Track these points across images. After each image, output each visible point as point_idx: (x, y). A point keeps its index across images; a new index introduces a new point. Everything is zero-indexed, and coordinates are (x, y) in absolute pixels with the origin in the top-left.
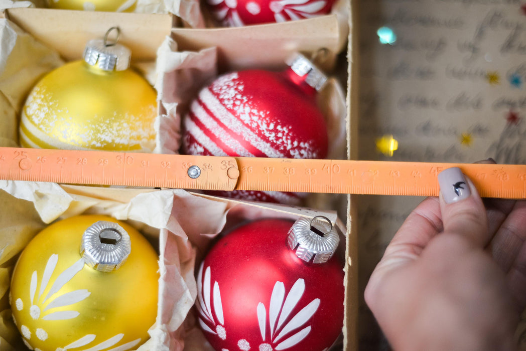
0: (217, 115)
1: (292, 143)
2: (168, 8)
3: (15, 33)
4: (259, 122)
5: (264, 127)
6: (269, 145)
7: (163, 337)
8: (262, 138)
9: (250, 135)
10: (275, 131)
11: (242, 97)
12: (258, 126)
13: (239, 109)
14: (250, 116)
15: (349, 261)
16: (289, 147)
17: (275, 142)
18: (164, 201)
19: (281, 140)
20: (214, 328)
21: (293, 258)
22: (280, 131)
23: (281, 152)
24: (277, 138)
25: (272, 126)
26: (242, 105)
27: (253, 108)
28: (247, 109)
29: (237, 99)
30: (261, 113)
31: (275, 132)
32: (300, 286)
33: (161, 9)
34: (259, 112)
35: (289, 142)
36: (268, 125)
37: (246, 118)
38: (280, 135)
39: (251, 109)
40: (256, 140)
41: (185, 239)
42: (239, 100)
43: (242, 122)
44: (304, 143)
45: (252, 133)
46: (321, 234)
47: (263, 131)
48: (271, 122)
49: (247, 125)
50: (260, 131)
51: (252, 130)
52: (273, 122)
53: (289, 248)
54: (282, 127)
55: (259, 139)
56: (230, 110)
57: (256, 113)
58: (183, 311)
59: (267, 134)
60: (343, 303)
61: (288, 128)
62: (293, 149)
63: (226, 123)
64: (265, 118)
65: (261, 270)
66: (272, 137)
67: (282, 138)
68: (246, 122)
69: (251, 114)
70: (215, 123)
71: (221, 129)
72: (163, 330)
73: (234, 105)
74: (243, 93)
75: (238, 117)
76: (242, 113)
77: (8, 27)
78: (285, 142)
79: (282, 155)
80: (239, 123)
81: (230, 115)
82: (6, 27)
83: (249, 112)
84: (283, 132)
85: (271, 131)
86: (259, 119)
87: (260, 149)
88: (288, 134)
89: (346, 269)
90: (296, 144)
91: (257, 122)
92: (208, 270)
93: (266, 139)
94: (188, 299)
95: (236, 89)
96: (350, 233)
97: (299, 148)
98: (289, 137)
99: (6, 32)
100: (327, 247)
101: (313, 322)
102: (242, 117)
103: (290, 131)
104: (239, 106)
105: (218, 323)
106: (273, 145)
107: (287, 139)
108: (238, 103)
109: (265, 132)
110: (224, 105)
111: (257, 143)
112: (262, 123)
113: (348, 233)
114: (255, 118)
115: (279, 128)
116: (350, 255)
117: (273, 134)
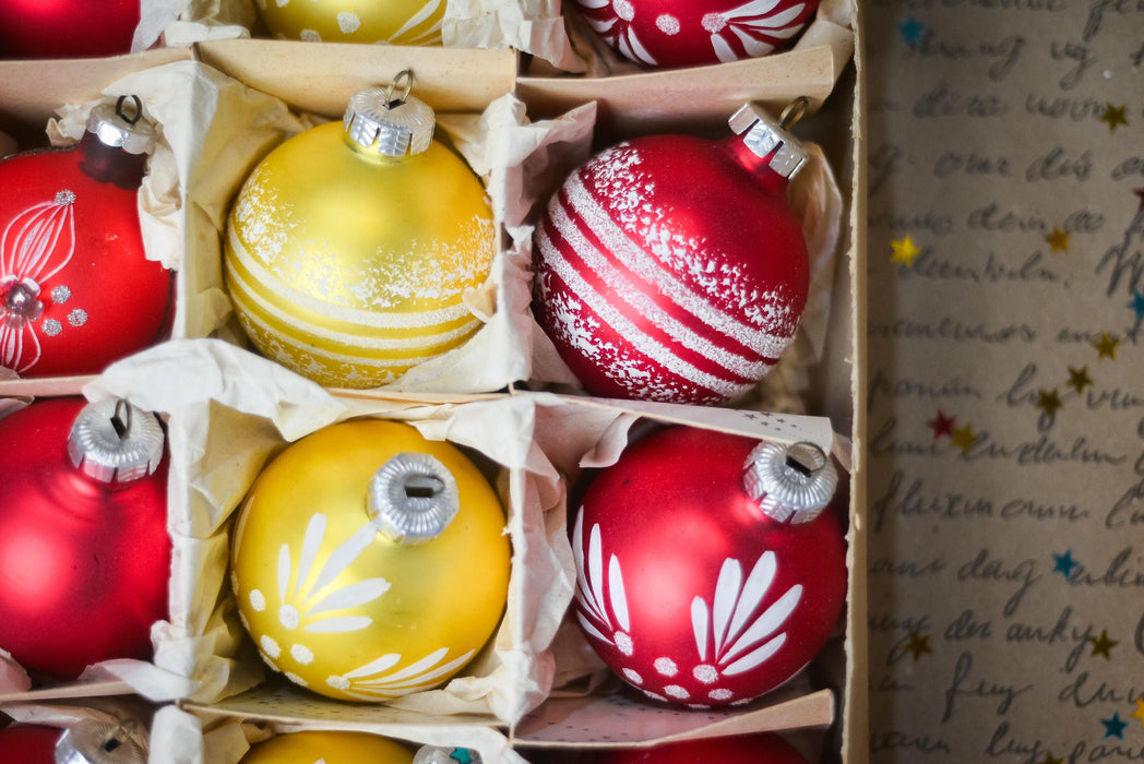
0: (608, 242)
1: (748, 296)
2: (509, 39)
3: (215, 86)
4: (688, 259)
5: (696, 269)
6: (706, 301)
7: (526, 663)
8: (693, 290)
9: (670, 285)
10: (719, 274)
11: (654, 208)
12: (686, 267)
13: (650, 235)
14: (671, 249)
15: (856, 521)
16: (743, 302)
17: (717, 295)
18: (518, 417)
19: (727, 292)
20: (610, 635)
21: (748, 511)
22: (726, 275)
23: (729, 312)
24: (722, 288)
25: (711, 267)
26: (654, 225)
27: (676, 232)
28: (665, 234)
29: (643, 212)
30: (691, 241)
31: (717, 278)
32: (767, 565)
33: (496, 39)
34: (687, 240)
35: (743, 292)
36: (705, 264)
37: (663, 252)
38: (726, 282)
39: (672, 233)
40: (683, 294)
41: (555, 478)
42: (648, 214)
43: (656, 259)
44: (770, 294)
45: (674, 281)
46: (807, 472)
47: (696, 276)
48: (710, 258)
49: (665, 266)
50: (690, 277)
51: (676, 275)
52: (713, 258)
53: (745, 494)
54: (731, 268)
55: (688, 291)
56: (630, 234)
57: (682, 243)
58: (558, 610)
59: (703, 282)
60: (845, 597)
61: (741, 266)
62: (750, 305)
63: (625, 260)
64: (698, 251)
65: (692, 529)
66: (712, 286)
67: (730, 288)
68: (663, 260)
69: (672, 244)
70: (604, 260)
71: (614, 271)
72: (526, 653)
73: (640, 225)
74: (656, 201)
75: (648, 250)
76: (655, 242)
77: (200, 77)
78: (736, 294)
79: (730, 318)
80: (649, 262)
81: (633, 245)
82: (197, 78)
83: (668, 239)
84: (733, 275)
85: (710, 275)
86: (688, 253)
87: (690, 310)
88: (740, 280)
89: (850, 537)
90: (754, 295)
91: (683, 259)
92: (596, 531)
93: (700, 291)
94: (564, 589)
95: (641, 191)
96: (857, 469)
97: (761, 302)
98: (742, 285)
99: (199, 88)
100: (813, 497)
101: (791, 626)
102: (656, 250)
103: (744, 272)
104: (649, 226)
105: (617, 627)
106: (713, 300)
107: (739, 288)
108: (646, 220)
109: (699, 277)
110: (619, 223)
111: (685, 298)
112: (693, 261)
113: (855, 469)
114: (680, 252)
115: (724, 268)
116: (858, 510)
117: (715, 282)
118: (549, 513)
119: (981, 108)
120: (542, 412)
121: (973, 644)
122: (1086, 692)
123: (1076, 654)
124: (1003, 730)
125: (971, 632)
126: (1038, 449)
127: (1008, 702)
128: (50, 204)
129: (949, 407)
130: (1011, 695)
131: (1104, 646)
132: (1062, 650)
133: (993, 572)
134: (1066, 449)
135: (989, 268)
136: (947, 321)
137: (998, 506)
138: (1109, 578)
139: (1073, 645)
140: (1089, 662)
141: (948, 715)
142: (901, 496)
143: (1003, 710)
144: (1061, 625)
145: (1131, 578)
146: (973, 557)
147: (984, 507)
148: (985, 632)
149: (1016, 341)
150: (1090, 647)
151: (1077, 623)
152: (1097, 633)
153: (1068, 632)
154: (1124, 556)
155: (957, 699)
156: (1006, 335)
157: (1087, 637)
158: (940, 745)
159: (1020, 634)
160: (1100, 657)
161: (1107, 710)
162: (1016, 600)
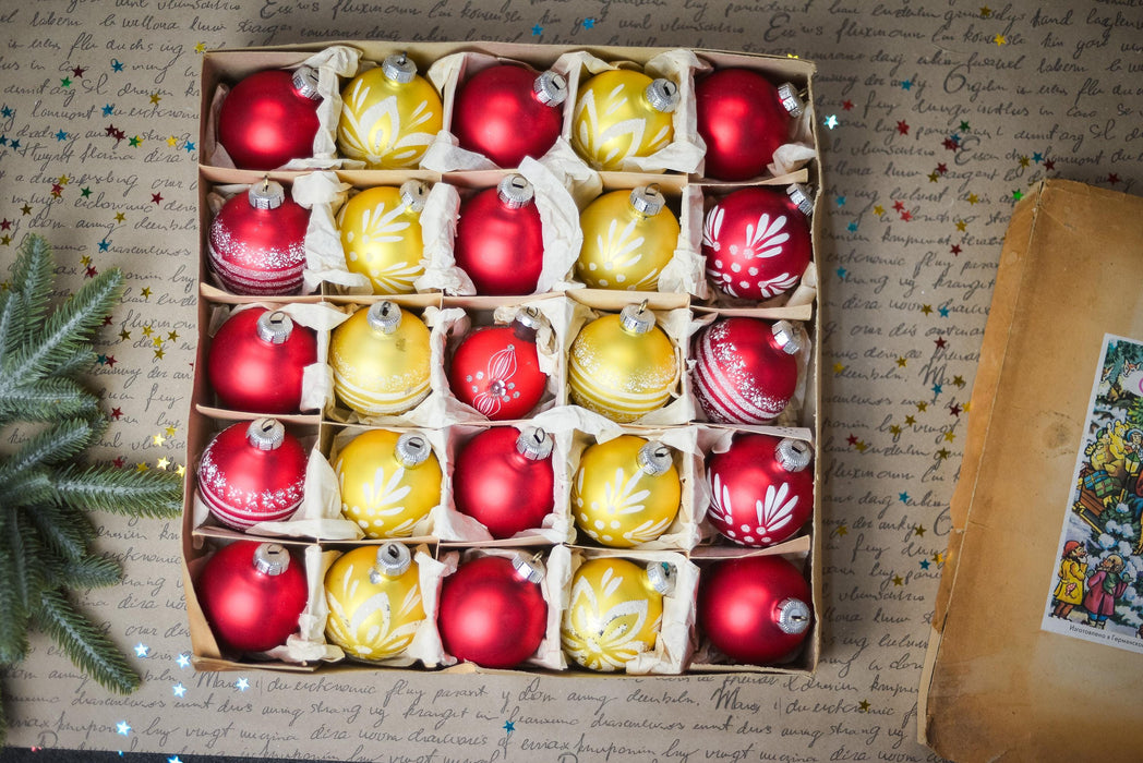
2: (688, 290)
3: (572, 306)
7: (695, 527)
15: (817, 476)
18: (691, 433)
20: (723, 517)
21: (778, 467)
32: (785, 488)
33: (682, 290)
41: (703, 457)
46: (799, 452)
53: (776, 461)
58: (705, 509)
65: (756, 476)
77: (568, 303)
82: (566, 304)
89: (815, 483)
92: (717, 477)
94: (706, 501)
96: (817, 457)
99: (567, 308)
100: (802, 462)
101: (794, 512)
105: (726, 513)
116: (818, 472)
118: (699, 471)
119: (870, 306)
120: (700, 432)
121: (864, 530)
122: (913, 550)
123: (909, 535)
124: (877, 565)
125: (863, 526)
126: (893, 449)
127: (879, 554)
128: (506, 350)
129: (855, 432)
130: (881, 552)
131: (920, 531)
132: (904, 532)
133: (873, 501)
134: (905, 450)
135: (873, 375)
136: (855, 397)
137: (876, 472)
138: (923, 503)
139: (907, 531)
140: (914, 538)
141: (853, 560)
142: (835, 469)
143: (877, 558)
144: (903, 523)
145: (932, 503)
146: (865, 495)
147: (870, 474)
148: (870, 525)
149: (884, 404)
150: (915, 531)
151: (909, 522)
152: (918, 526)
153: (905, 526)
154: (929, 494)
155: (858, 553)
156: (879, 402)
157: (914, 528)
158: (851, 571)
159: (884, 526)
160: (919, 536)
161: (922, 558)
162: (883, 512)
